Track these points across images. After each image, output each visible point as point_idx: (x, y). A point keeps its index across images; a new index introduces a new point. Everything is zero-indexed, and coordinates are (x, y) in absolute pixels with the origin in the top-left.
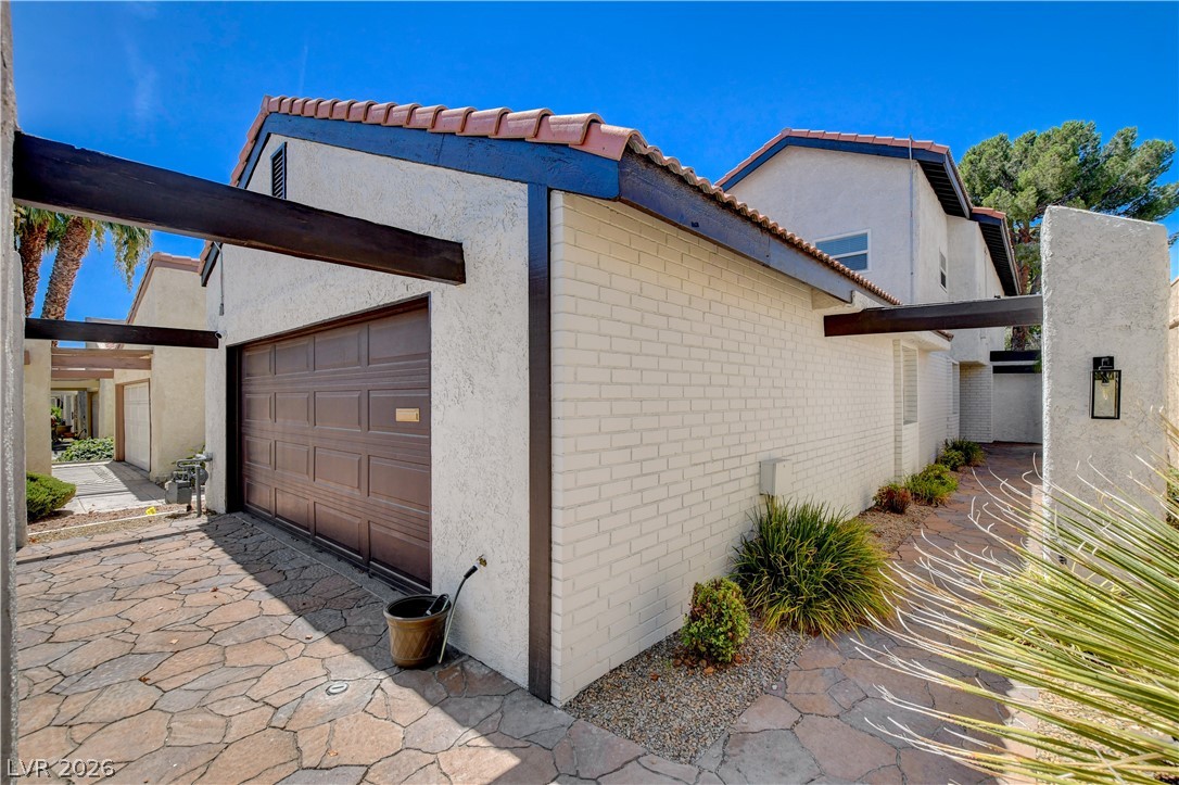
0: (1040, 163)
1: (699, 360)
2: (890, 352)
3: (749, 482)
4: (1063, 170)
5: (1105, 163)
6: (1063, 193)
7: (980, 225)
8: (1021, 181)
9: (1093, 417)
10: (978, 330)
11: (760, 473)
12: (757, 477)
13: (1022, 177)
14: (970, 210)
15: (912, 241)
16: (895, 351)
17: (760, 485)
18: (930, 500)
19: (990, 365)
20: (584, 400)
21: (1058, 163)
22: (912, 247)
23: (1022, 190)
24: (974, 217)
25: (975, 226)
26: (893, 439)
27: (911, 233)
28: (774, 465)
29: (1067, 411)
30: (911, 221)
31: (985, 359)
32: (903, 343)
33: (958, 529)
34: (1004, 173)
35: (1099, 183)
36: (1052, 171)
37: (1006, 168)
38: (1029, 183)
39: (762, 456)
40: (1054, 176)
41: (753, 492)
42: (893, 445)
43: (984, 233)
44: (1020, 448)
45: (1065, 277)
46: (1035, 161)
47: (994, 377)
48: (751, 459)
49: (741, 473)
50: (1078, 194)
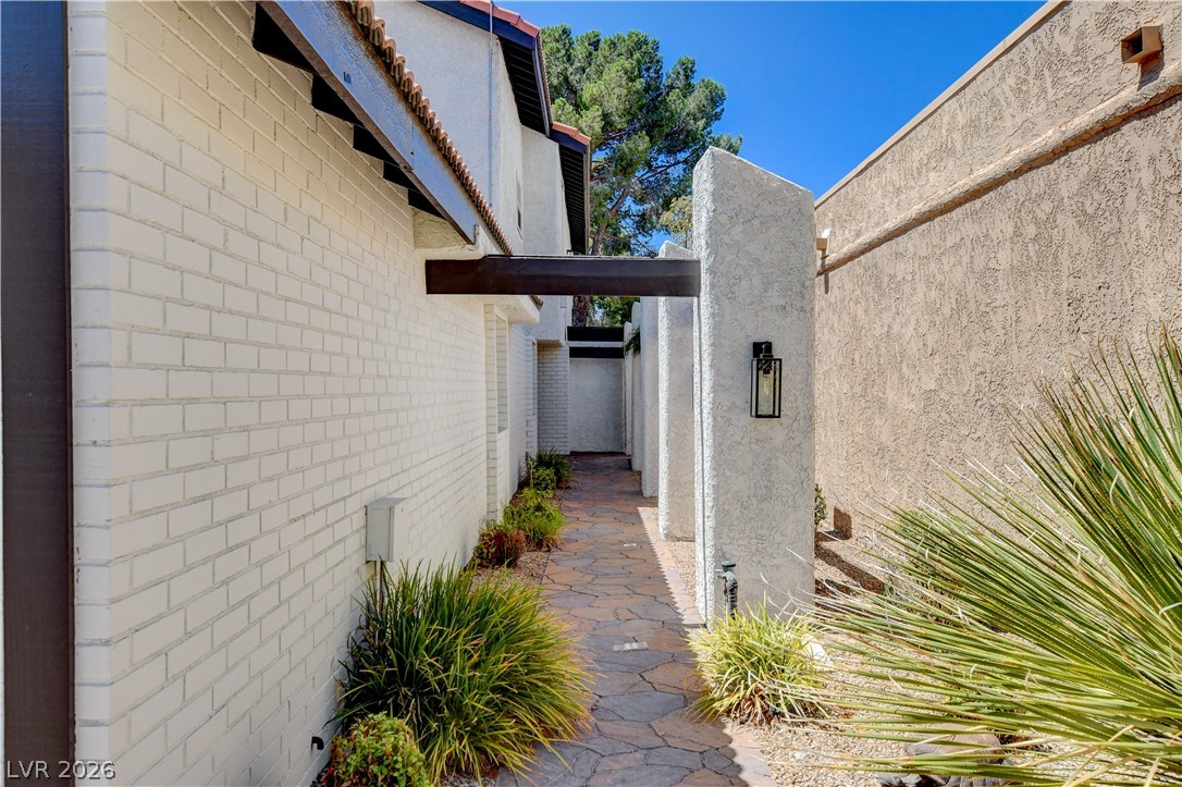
0: (605, 77)
1: (297, 325)
2: (480, 323)
3: (355, 542)
4: (629, 92)
5: (668, 94)
6: (628, 122)
7: (561, 148)
8: (586, 97)
9: (758, 416)
10: (559, 297)
11: (366, 526)
12: (363, 531)
13: (588, 90)
14: (551, 125)
15: (490, 156)
16: (486, 321)
17: (366, 546)
18: (540, 542)
19: (566, 345)
20: (143, 403)
21: (624, 83)
22: (490, 165)
23: (587, 109)
24: (554, 135)
25: (554, 147)
26: (484, 456)
27: (490, 145)
28: (391, 510)
29: (730, 409)
30: (490, 125)
31: (561, 336)
32: (496, 311)
33: (589, 578)
34: (566, 79)
35: (662, 119)
36: (617, 91)
37: (569, 73)
38: (594, 100)
39: (367, 497)
40: (619, 97)
41: (357, 560)
42: (485, 465)
43: (562, 160)
44: (603, 460)
45: (727, 239)
46: (600, 73)
47: (571, 362)
48: (355, 504)
49: (343, 529)
50: (642, 128)
